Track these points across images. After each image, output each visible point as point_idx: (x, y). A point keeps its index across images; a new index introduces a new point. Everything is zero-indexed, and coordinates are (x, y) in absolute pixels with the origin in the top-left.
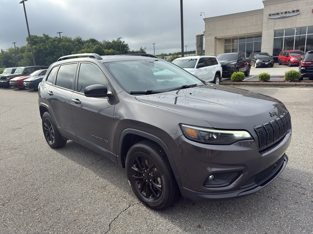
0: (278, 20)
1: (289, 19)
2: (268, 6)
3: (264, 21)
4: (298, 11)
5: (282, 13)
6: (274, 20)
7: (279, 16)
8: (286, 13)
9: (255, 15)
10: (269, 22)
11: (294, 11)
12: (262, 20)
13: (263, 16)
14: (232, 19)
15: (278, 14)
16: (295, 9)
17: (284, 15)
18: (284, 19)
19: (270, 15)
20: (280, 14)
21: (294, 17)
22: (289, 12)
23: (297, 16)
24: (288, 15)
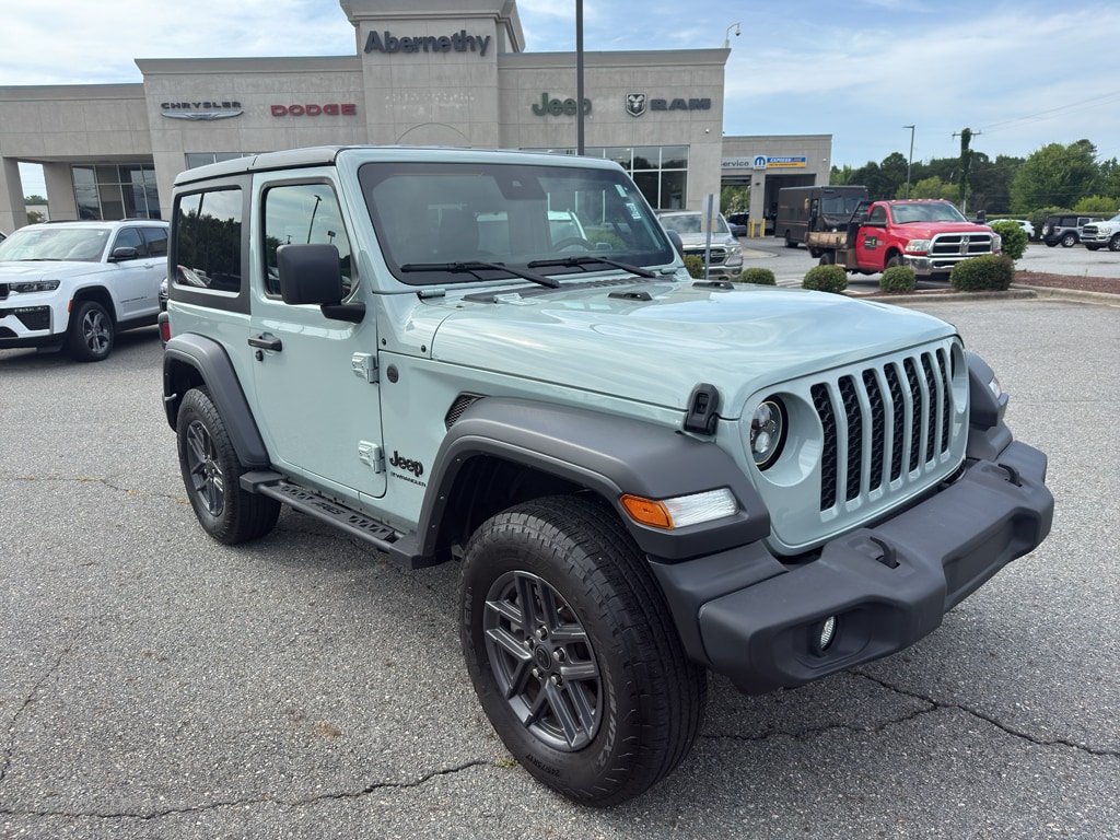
0: (190, 125)
1: (219, 123)
2: (154, 77)
3: (151, 122)
4: (236, 105)
5: (197, 106)
6: (178, 121)
7: (190, 114)
8: (207, 105)
9: (125, 101)
10: (167, 126)
11: (226, 105)
12: (145, 117)
13: (146, 107)
14: (51, 103)
15: (186, 106)
16: (230, 99)
17: (202, 112)
18: (206, 123)
19: (164, 105)
20: (193, 107)
21: (231, 120)
22: (215, 105)
23: (239, 118)
24: (213, 113)
